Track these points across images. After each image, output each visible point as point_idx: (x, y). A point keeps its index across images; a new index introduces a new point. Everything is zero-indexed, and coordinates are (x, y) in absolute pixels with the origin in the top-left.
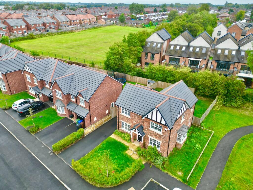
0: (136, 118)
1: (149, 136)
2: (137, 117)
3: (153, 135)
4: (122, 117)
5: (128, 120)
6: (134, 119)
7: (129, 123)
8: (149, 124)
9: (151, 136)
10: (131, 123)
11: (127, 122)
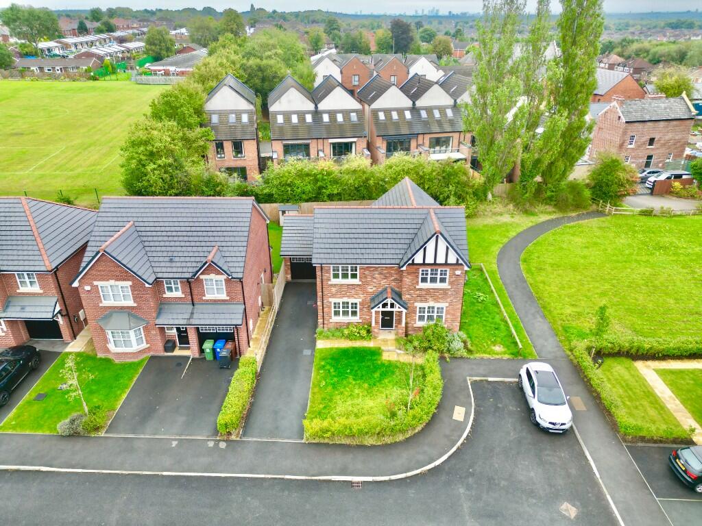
0: (375, 278)
1: (416, 304)
2: (380, 274)
3: (428, 298)
4: (334, 290)
5: (353, 291)
6: (369, 281)
7: (356, 296)
8: (417, 277)
9: (421, 301)
10: (362, 296)
11: (349, 297)
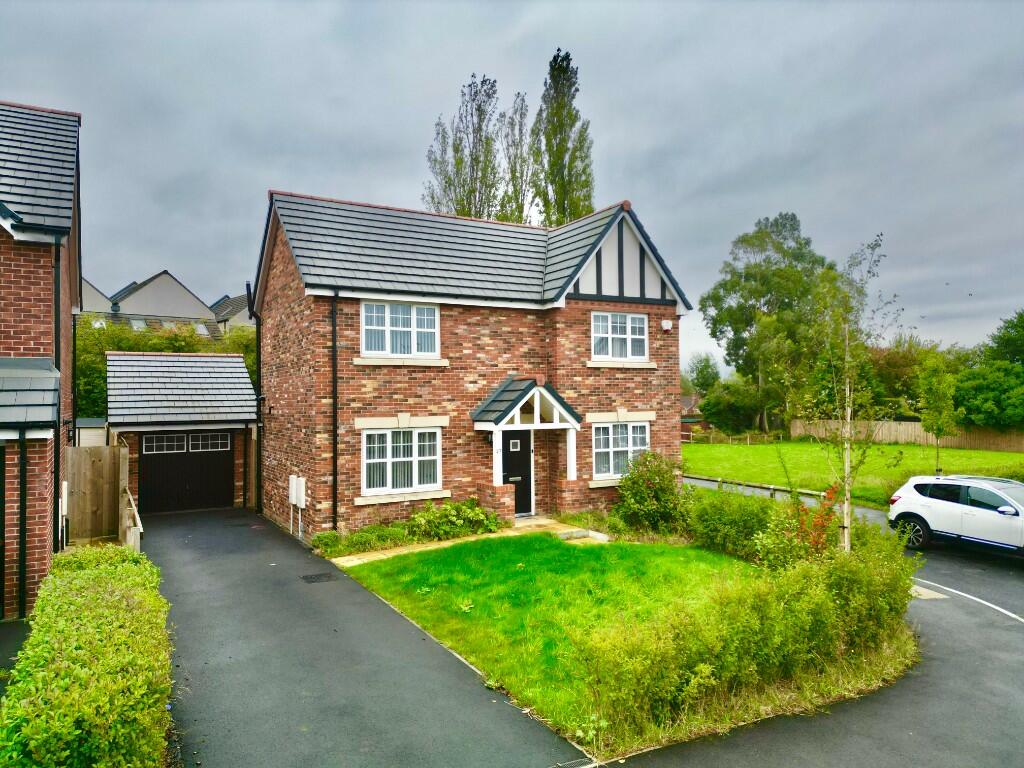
0: (481, 348)
1: (589, 418)
3: (613, 395)
4: (369, 386)
5: (424, 391)
6: (468, 356)
7: (433, 408)
8: (588, 334)
9: (599, 408)
10: (450, 406)
11: (414, 411)
